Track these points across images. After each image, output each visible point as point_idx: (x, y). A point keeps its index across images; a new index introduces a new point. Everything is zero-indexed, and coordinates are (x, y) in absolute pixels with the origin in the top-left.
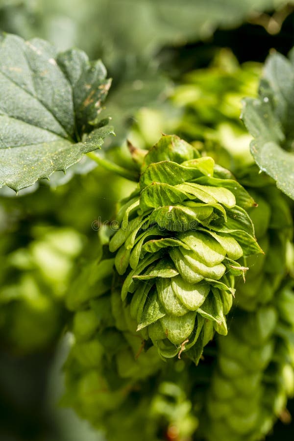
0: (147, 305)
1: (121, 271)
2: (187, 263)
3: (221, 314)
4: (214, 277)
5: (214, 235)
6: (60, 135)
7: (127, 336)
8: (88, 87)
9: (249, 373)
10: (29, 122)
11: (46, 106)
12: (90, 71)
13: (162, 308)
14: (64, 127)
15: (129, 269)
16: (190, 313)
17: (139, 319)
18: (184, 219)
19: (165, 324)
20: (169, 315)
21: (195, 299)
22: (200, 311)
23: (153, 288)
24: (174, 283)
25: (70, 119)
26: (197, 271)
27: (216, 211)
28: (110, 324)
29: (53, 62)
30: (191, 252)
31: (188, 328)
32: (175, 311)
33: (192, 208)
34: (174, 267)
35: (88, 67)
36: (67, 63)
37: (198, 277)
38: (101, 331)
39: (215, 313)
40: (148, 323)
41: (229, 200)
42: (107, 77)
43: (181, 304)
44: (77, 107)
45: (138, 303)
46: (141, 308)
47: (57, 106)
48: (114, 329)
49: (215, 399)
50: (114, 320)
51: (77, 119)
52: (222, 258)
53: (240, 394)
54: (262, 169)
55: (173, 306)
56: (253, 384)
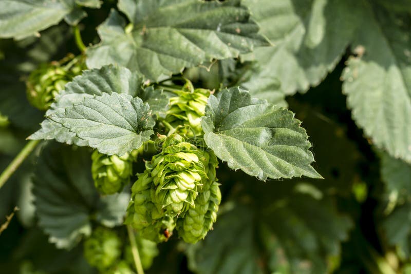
0: (166, 198)
1: (156, 184)
2: (181, 183)
3: (193, 201)
4: (191, 189)
5: (190, 172)
6: (132, 131)
7: (156, 205)
8: (143, 113)
9: (200, 215)
10: (121, 127)
11: (127, 120)
12: (143, 107)
13: (172, 200)
14: (134, 128)
15: (159, 184)
16: (182, 201)
17: (162, 203)
18: (180, 167)
19: (173, 205)
20: (174, 202)
21: (184, 197)
22: (186, 201)
23: (168, 192)
24: (176, 190)
25: (136, 125)
26: (185, 186)
27: (191, 163)
28: (149, 201)
29: (130, 103)
30: (182, 179)
31: (181, 207)
32: (176, 201)
33: (183, 163)
34: (176, 184)
35: (143, 105)
36: (135, 103)
37: (185, 189)
38: (146, 202)
39: (190, 200)
40: (166, 205)
41: (196, 159)
42: (150, 109)
43: (179, 198)
44: (138, 120)
45: (162, 197)
46: (164, 199)
47: (131, 120)
48: (151, 202)
49: (186, 224)
50: (151, 199)
51: (139, 125)
52: (194, 181)
53: (196, 222)
54: (209, 147)
55: (176, 199)
56: (201, 219)
